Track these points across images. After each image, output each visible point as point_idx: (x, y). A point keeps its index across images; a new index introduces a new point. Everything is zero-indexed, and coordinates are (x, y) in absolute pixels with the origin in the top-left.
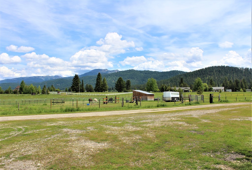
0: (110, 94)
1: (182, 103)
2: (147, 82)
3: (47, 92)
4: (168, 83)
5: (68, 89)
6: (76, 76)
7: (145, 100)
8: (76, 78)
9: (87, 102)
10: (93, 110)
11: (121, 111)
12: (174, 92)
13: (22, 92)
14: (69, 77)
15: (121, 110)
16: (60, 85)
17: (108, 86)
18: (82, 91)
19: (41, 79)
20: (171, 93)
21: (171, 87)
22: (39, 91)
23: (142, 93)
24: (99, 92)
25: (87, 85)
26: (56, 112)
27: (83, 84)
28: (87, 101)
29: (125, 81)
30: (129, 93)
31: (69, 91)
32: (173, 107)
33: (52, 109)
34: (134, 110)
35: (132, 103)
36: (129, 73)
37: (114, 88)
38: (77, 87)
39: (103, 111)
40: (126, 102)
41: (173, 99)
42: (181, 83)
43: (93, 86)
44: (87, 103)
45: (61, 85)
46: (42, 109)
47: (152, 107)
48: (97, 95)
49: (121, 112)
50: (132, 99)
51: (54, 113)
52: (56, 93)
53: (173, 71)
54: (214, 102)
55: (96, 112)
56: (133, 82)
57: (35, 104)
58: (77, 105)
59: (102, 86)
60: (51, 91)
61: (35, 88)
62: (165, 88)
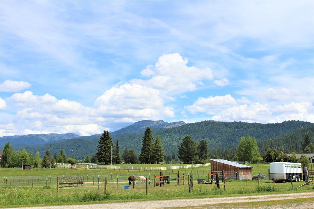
0: (169, 168)
1: (307, 184)
2: (239, 144)
3: (52, 163)
4: (279, 146)
5: (90, 159)
6: (106, 135)
7: (234, 179)
8: (104, 137)
9: (125, 182)
10: (134, 198)
11: (188, 200)
12: (293, 162)
13: (6, 164)
14: (93, 136)
15: (187, 198)
16: (75, 150)
17: (164, 153)
18: (117, 162)
19: (42, 139)
20: (284, 165)
21: (286, 152)
22: (38, 162)
23: (229, 165)
24: (148, 163)
25: (126, 151)
26: (67, 202)
27: (119, 149)
28: (126, 180)
29: (196, 142)
30: (204, 165)
31: (93, 161)
32: (288, 193)
33: (59, 196)
34: (211, 199)
35: (209, 184)
36: (204, 128)
37: (176, 157)
38: (108, 154)
39: (154, 200)
40: (199, 183)
41: (289, 178)
42: (306, 146)
43: (137, 152)
44: (124, 184)
45: (77, 150)
46: (40, 195)
47: (246, 193)
48: (145, 170)
49: (187, 202)
50: (210, 176)
51: (63, 203)
52: (68, 165)
53: (289, 121)
55: (139, 201)
56: (212, 145)
57: (28, 186)
58: (105, 189)
59: (153, 153)
60: (60, 161)
61: (30, 156)
62: (273, 156)
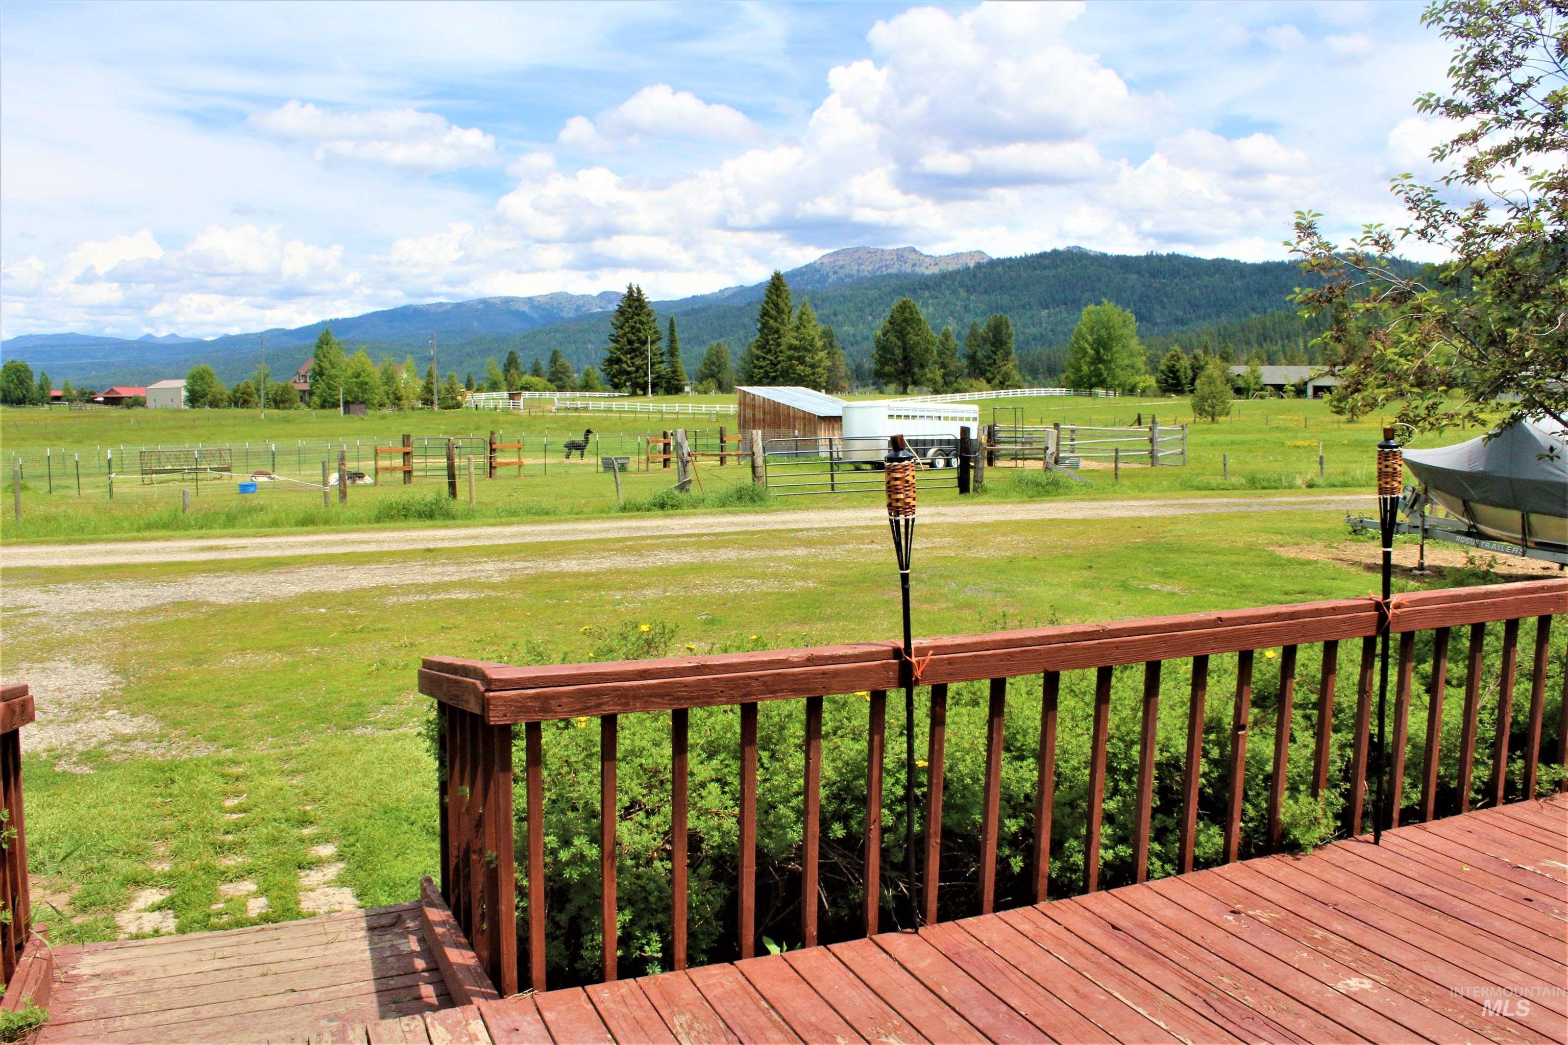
3: (451, 395)
6: (633, 299)
22: (401, 392)
23: (788, 408)
27: (678, 345)
37: (866, 366)
52: (501, 400)
54: (990, 486)
62: (1185, 373)
